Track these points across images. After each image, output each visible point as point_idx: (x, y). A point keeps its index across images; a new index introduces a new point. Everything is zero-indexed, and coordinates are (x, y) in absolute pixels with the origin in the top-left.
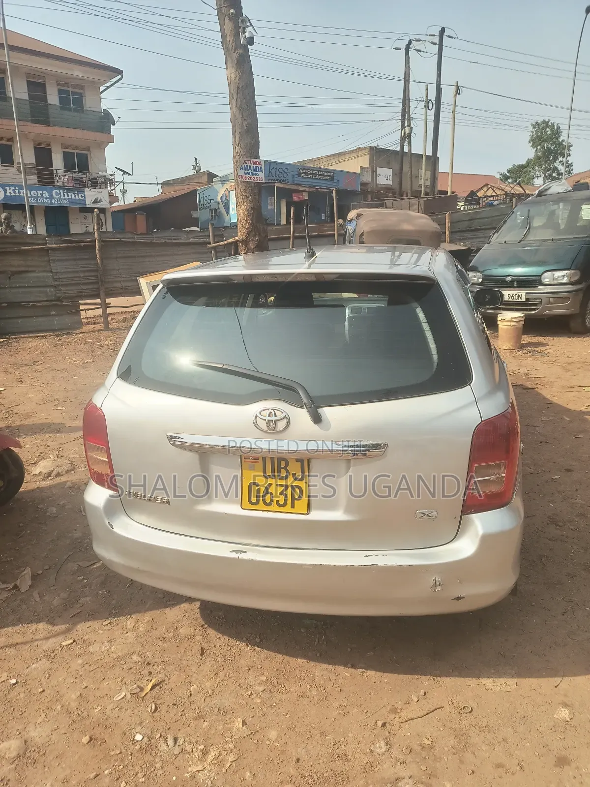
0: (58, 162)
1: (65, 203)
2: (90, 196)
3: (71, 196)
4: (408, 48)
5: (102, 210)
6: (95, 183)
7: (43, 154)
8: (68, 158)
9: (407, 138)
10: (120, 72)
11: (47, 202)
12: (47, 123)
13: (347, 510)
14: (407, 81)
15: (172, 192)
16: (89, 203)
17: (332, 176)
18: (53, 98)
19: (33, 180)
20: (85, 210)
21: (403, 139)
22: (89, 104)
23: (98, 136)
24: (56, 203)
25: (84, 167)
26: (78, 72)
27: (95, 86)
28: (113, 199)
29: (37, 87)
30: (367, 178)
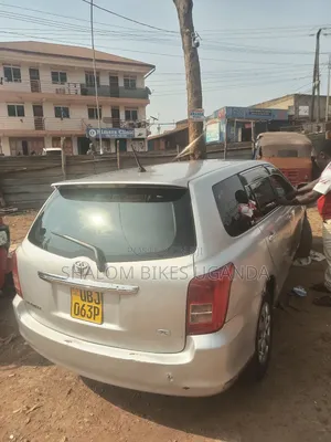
0: (122, 116)
1: (125, 136)
2: (137, 132)
3: (128, 133)
4: (318, 34)
5: (143, 139)
6: (139, 126)
7: (115, 113)
8: (127, 113)
9: (317, 87)
10: (154, 67)
11: (116, 136)
12: (118, 97)
13: (121, 325)
14: (317, 53)
15: (181, 128)
16: (136, 136)
17: (270, 112)
18: (121, 84)
19: (110, 126)
20: (134, 139)
21: (314, 88)
22: (138, 85)
23: (142, 101)
24: (120, 136)
25: (135, 118)
26: (133, 69)
27: (142, 75)
28: (148, 133)
29: (114, 79)
30: (292, 112)
